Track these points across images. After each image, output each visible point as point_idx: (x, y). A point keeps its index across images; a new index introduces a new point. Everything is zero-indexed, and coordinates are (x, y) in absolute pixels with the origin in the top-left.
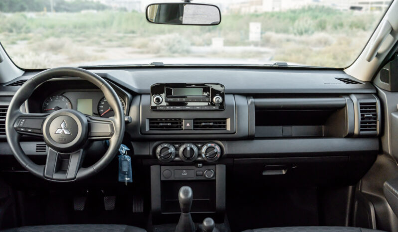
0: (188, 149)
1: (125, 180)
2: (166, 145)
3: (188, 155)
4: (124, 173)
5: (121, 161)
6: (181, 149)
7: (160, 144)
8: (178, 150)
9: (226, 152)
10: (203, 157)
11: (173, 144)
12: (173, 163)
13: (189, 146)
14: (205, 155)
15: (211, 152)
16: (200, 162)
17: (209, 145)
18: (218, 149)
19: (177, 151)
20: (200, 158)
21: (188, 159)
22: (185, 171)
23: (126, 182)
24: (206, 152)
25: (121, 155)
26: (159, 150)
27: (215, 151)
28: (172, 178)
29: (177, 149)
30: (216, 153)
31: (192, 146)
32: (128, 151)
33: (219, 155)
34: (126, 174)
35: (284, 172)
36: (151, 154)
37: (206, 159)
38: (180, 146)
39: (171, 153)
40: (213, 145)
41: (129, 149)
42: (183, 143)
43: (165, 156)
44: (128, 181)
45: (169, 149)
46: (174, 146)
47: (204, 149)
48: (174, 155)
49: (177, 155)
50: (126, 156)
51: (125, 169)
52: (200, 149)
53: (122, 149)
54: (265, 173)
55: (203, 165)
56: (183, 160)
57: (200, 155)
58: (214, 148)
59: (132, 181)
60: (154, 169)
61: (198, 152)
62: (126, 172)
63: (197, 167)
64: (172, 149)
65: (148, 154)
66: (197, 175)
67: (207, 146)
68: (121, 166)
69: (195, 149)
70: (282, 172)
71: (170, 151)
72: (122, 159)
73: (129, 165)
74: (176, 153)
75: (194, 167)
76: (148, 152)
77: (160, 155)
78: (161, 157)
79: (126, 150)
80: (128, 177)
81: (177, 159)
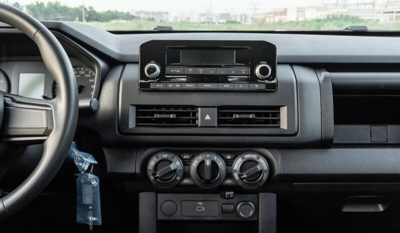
0: (208, 163)
1: (88, 220)
2: (165, 156)
3: (207, 176)
4: (86, 207)
5: (81, 185)
6: (195, 163)
7: (155, 153)
8: (189, 165)
9: (278, 170)
10: (234, 180)
11: (179, 154)
12: (180, 189)
13: (208, 159)
14: (240, 176)
15: (251, 170)
16: (229, 188)
17: (247, 156)
18: (263, 164)
19: (187, 167)
20: (229, 182)
21: (208, 182)
22: (200, 203)
23: (91, 224)
24: (242, 169)
25: (80, 172)
26: (152, 163)
27: (259, 167)
28: (178, 216)
29: (186, 163)
30: (261, 172)
31: (216, 158)
32: (94, 164)
33: (265, 176)
34: (89, 210)
35: (381, 208)
36: (138, 171)
37: (240, 183)
38: (192, 158)
39: (175, 171)
40: (254, 156)
41: (96, 162)
42: (199, 153)
43: (163, 176)
44: (94, 222)
45: (171, 162)
46: (182, 158)
47: (237, 164)
48: (181, 174)
49: (186, 175)
50: (90, 176)
51: (88, 200)
52: (229, 163)
53: (83, 162)
54: (346, 209)
55: (235, 193)
56: (198, 183)
57: (229, 175)
58: (257, 163)
59: (100, 223)
60: (145, 199)
61: (227, 170)
62: (89, 205)
63: (223, 197)
64: (176, 164)
65: (133, 171)
66: (223, 212)
67: (243, 158)
68: (81, 195)
69: (221, 164)
70: (378, 207)
71: (172, 167)
72: (82, 181)
73: (94, 194)
74: (184, 170)
75: (218, 197)
76: (132, 167)
77: (154, 175)
78: (156, 178)
79: (91, 164)
80: (94, 216)
81: (186, 181)
